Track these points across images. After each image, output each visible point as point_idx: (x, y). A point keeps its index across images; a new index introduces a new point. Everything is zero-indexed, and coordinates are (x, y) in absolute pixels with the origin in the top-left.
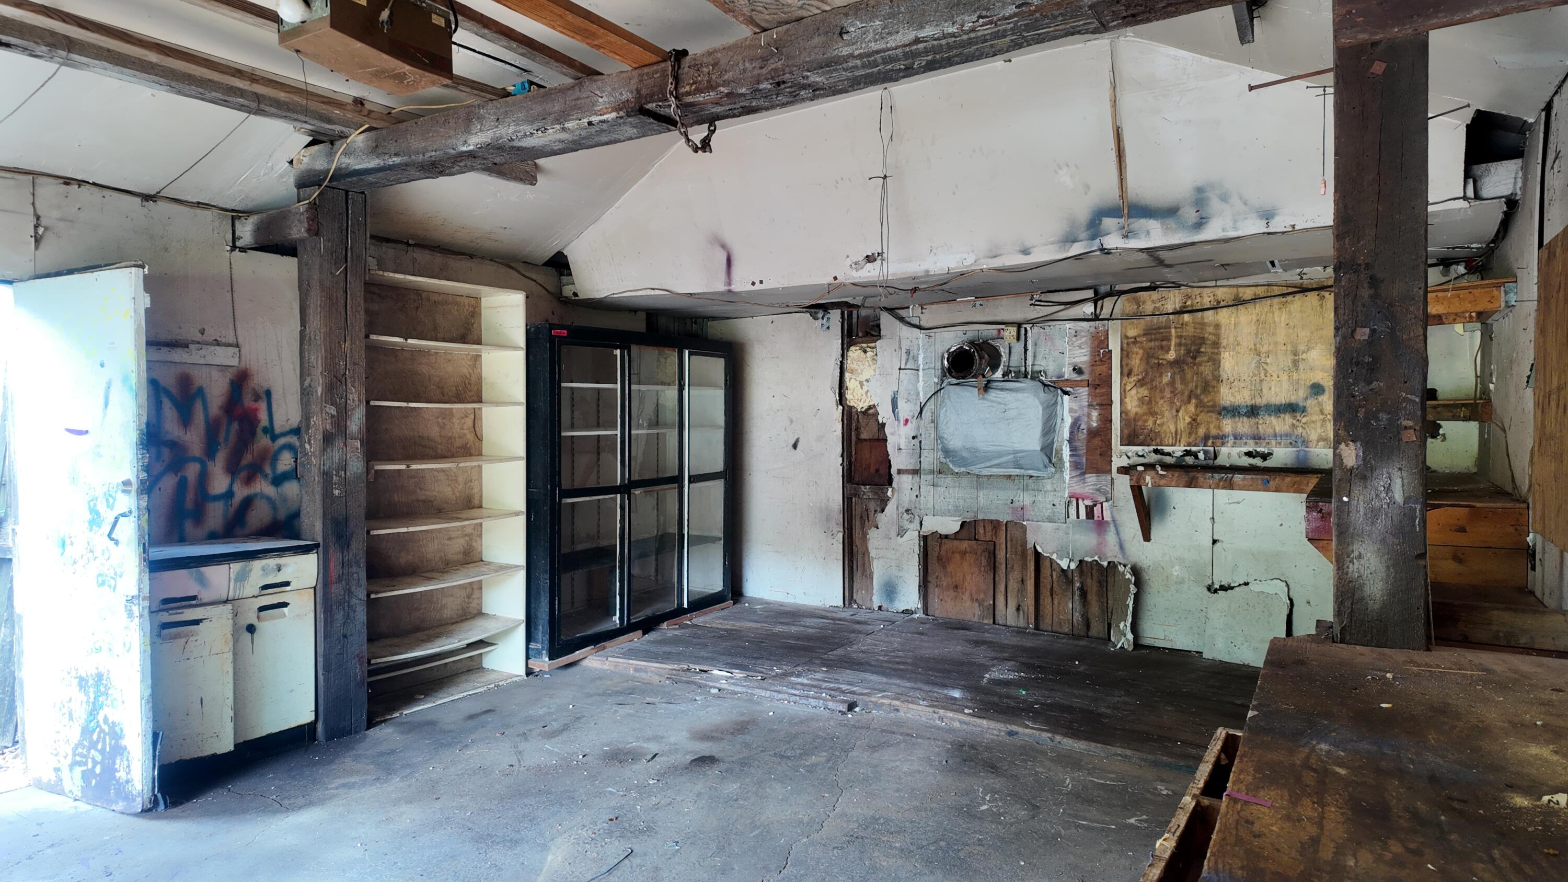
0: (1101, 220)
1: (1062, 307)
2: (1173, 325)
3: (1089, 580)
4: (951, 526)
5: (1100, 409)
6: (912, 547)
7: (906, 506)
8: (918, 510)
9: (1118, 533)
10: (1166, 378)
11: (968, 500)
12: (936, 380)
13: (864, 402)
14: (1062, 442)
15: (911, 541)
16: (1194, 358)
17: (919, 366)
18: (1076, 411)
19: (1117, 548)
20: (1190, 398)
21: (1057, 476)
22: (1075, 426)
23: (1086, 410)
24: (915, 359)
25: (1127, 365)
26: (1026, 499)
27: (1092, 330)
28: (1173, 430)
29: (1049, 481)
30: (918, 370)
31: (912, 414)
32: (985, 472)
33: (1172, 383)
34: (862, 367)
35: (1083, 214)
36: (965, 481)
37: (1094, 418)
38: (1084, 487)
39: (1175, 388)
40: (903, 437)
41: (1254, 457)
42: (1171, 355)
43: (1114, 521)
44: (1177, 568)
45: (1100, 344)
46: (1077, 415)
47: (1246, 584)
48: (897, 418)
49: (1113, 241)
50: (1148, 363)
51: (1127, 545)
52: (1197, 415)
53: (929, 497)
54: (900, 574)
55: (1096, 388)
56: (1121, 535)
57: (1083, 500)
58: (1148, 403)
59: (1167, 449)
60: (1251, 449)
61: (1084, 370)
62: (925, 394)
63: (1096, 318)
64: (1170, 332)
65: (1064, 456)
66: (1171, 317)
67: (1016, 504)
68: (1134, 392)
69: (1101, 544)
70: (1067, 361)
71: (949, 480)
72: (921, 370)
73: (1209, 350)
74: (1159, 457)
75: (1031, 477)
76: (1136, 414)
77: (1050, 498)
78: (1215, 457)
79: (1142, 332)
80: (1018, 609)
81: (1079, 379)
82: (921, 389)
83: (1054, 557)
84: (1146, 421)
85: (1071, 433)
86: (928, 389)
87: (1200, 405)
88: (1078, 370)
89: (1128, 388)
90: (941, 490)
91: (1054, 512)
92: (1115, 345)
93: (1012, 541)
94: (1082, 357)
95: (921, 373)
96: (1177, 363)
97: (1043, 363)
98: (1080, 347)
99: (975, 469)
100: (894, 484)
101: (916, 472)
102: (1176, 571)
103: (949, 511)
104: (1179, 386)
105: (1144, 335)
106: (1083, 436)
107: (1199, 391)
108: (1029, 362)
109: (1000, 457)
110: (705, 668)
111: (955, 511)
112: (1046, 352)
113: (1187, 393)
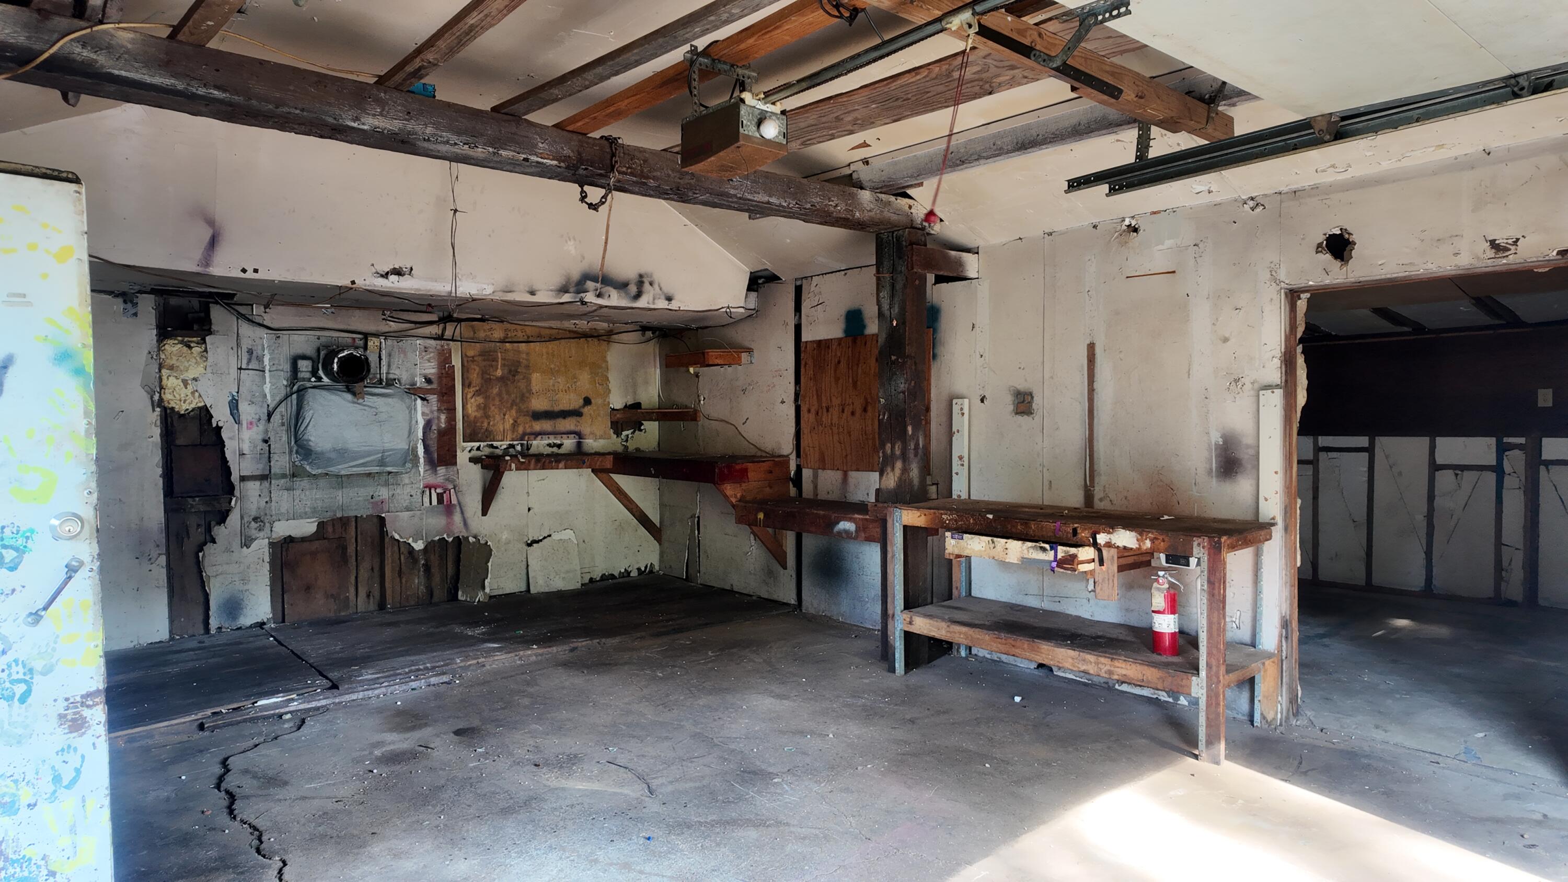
0: (585, 282)
1: (412, 325)
2: (499, 350)
3: (432, 557)
4: (307, 527)
5: (448, 413)
6: (261, 556)
7: (254, 513)
8: (269, 517)
9: (462, 513)
10: (495, 391)
11: (326, 501)
12: (285, 383)
13: (190, 404)
14: (417, 440)
15: (261, 548)
16: (514, 376)
17: (264, 368)
18: (427, 415)
19: (462, 525)
20: (512, 405)
21: (413, 471)
22: (428, 425)
23: (436, 414)
24: (260, 359)
25: (468, 378)
26: (383, 493)
27: (439, 347)
28: (502, 430)
29: (407, 475)
30: (264, 371)
31: (257, 417)
32: (343, 473)
33: (499, 394)
34: (187, 365)
35: (576, 275)
36: (322, 482)
37: (443, 421)
38: (436, 479)
39: (503, 398)
40: (247, 441)
41: (553, 447)
42: (499, 373)
43: (459, 503)
44: (505, 533)
45: (444, 360)
46: (428, 418)
47: (550, 536)
48: (238, 422)
49: (590, 297)
50: (482, 378)
51: (469, 521)
52: (517, 418)
53: (282, 500)
54: (246, 587)
55: (443, 396)
56: (465, 513)
57: (436, 489)
58: (484, 408)
59: (495, 444)
60: (551, 442)
61: (433, 380)
62: (272, 396)
63: (440, 338)
64: (497, 355)
65: (419, 453)
66: (498, 344)
67: (376, 499)
68: (473, 400)
69: (450, 524)
70: (418, 371)
71: (305, 483)
72: (267, 371)
73: (524, 371)
74: (492, 450)
75: (390, 473)
76: (475, 417)
77: (408, 490)
78: (528, 449)
79: (478, 354)
80: (368, 596)
81: (429, 387)
82: (267, 391)
83: (410, 541)
84: (482, 423)
85: (424, 433)
86: (275, 391)
87: (519, 411)
88: (428, 381)
89: (469, 396)
90: (297, 493)
91: (410, 503)
92: (456, 362)
93: (362, 534)
94: (431, 369)
95: (267, 374)
96: (502, 379)
97: (397, 372)
98: (429, 361)
99: (333, 469)
100: (237, 493)
101: (264, 478)
102: (505, 536)
103: (306, 513)
104: (505, 397)
105: (479, 355)
106: (434, 435)
107: (518, 400)
108: (384, 369)
109: (369, 456)
110: (235, 706)
111: (313, 513)
112: (400, 363)
113: (510, 402)
